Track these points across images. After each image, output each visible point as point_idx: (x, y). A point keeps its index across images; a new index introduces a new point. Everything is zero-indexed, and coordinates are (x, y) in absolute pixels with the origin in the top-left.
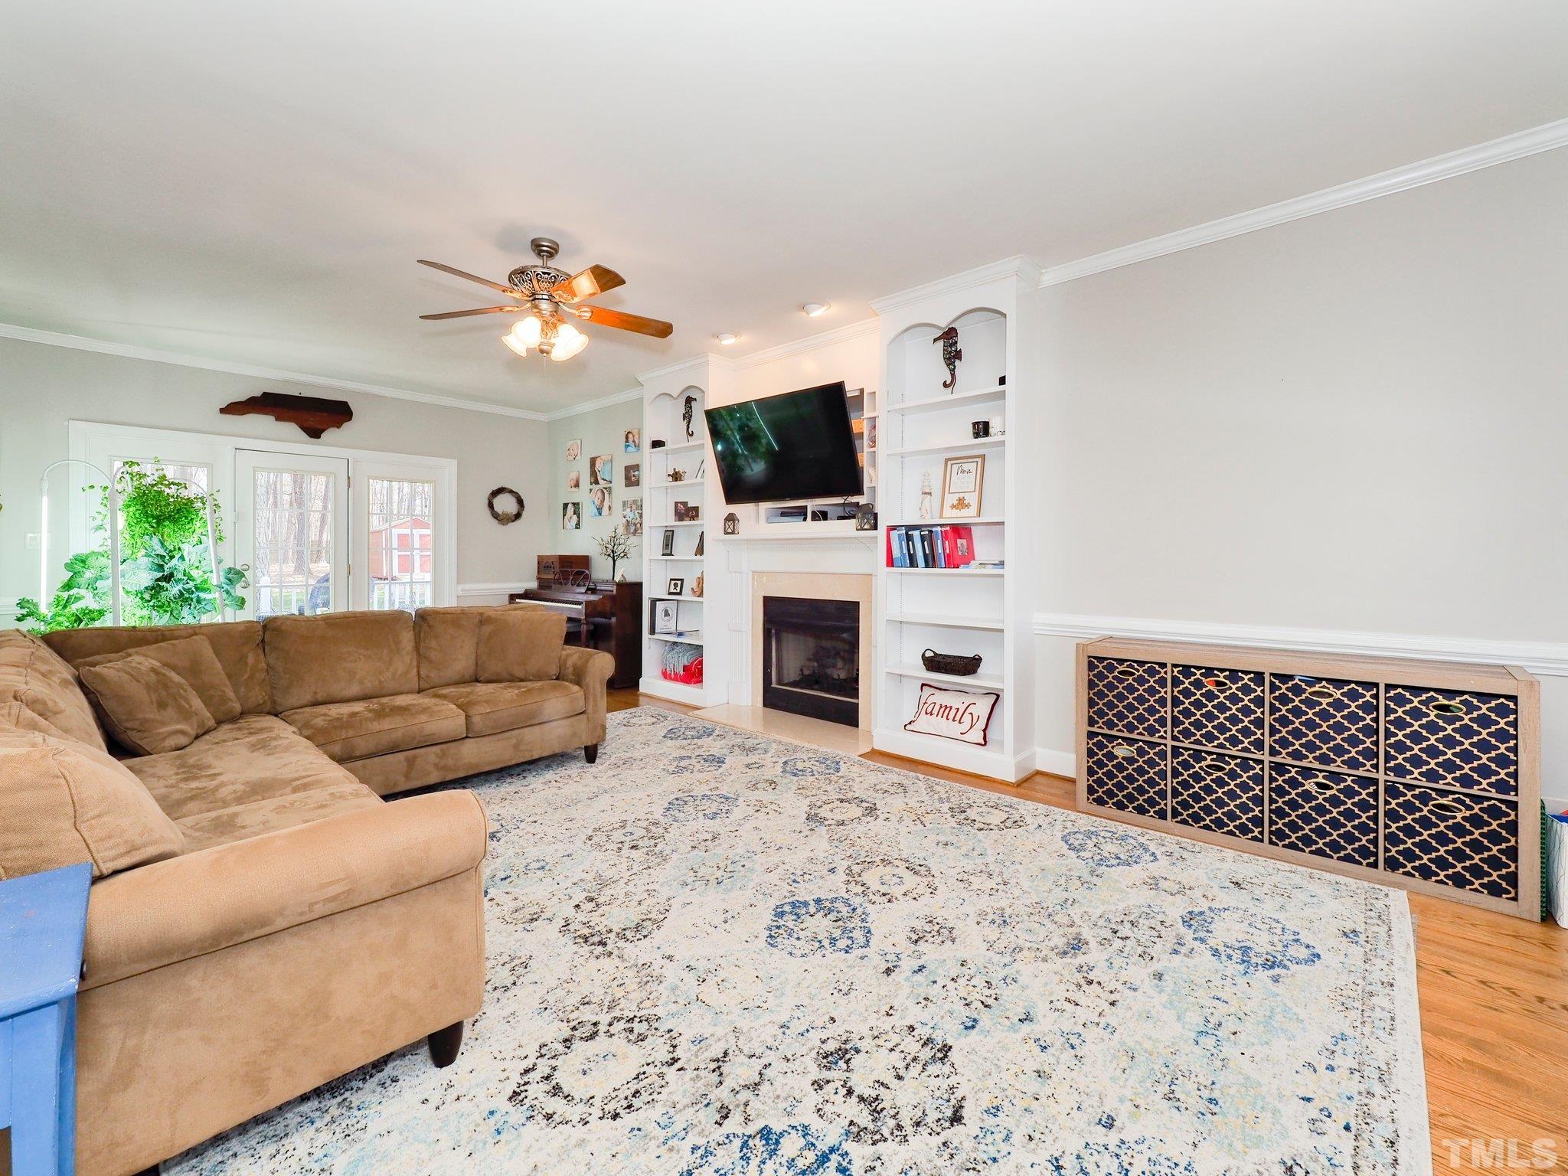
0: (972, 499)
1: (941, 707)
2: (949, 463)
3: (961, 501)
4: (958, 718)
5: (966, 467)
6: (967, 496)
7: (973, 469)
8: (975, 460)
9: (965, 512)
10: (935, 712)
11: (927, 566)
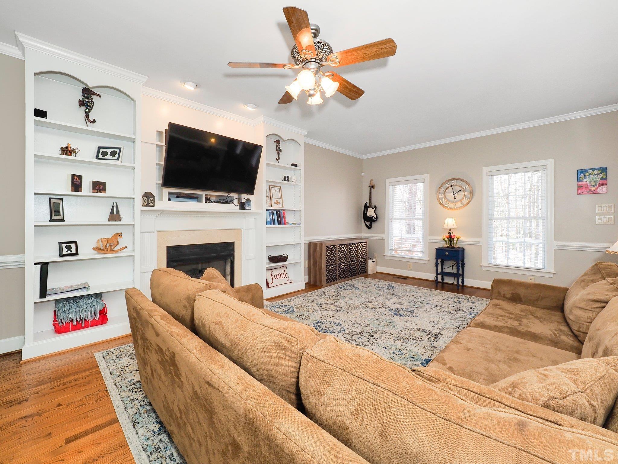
0: (280, 201)
1: (279, 275)
2: (280, 188)
3: (277, 201)
4: (285, 276)
5: (276, 189)
6: (278, 200)
7: (279, 191)
8: (278, 188)
9: (279, 205)
10: (278, 277)
11: (278, 224)
